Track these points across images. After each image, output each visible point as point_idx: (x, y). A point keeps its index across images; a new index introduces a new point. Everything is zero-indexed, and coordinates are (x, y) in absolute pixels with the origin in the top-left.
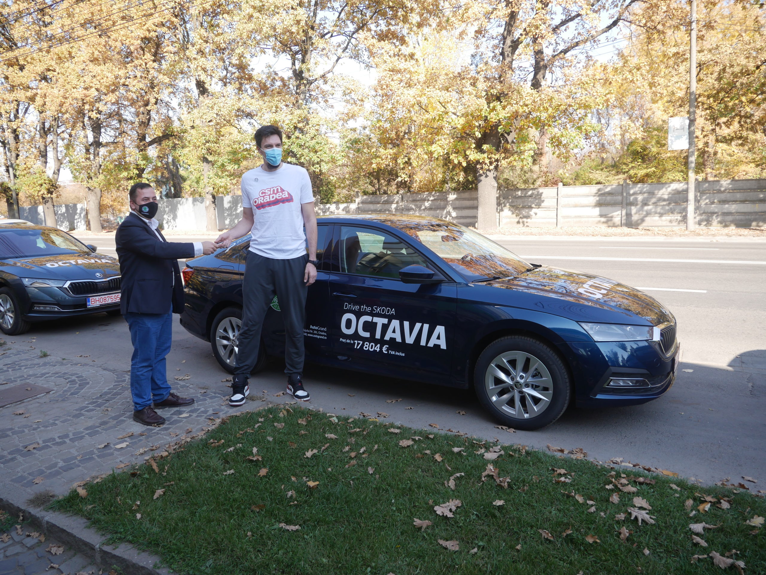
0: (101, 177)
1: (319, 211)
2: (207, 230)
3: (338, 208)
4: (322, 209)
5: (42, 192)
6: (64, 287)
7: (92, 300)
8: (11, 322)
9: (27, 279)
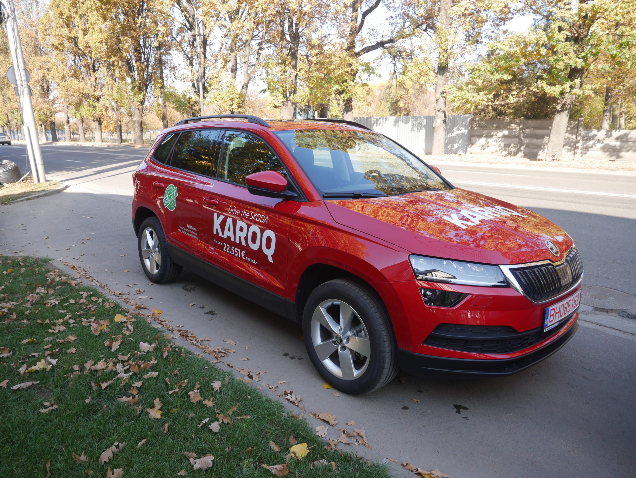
3: (609, 136)
5: (233, 107)
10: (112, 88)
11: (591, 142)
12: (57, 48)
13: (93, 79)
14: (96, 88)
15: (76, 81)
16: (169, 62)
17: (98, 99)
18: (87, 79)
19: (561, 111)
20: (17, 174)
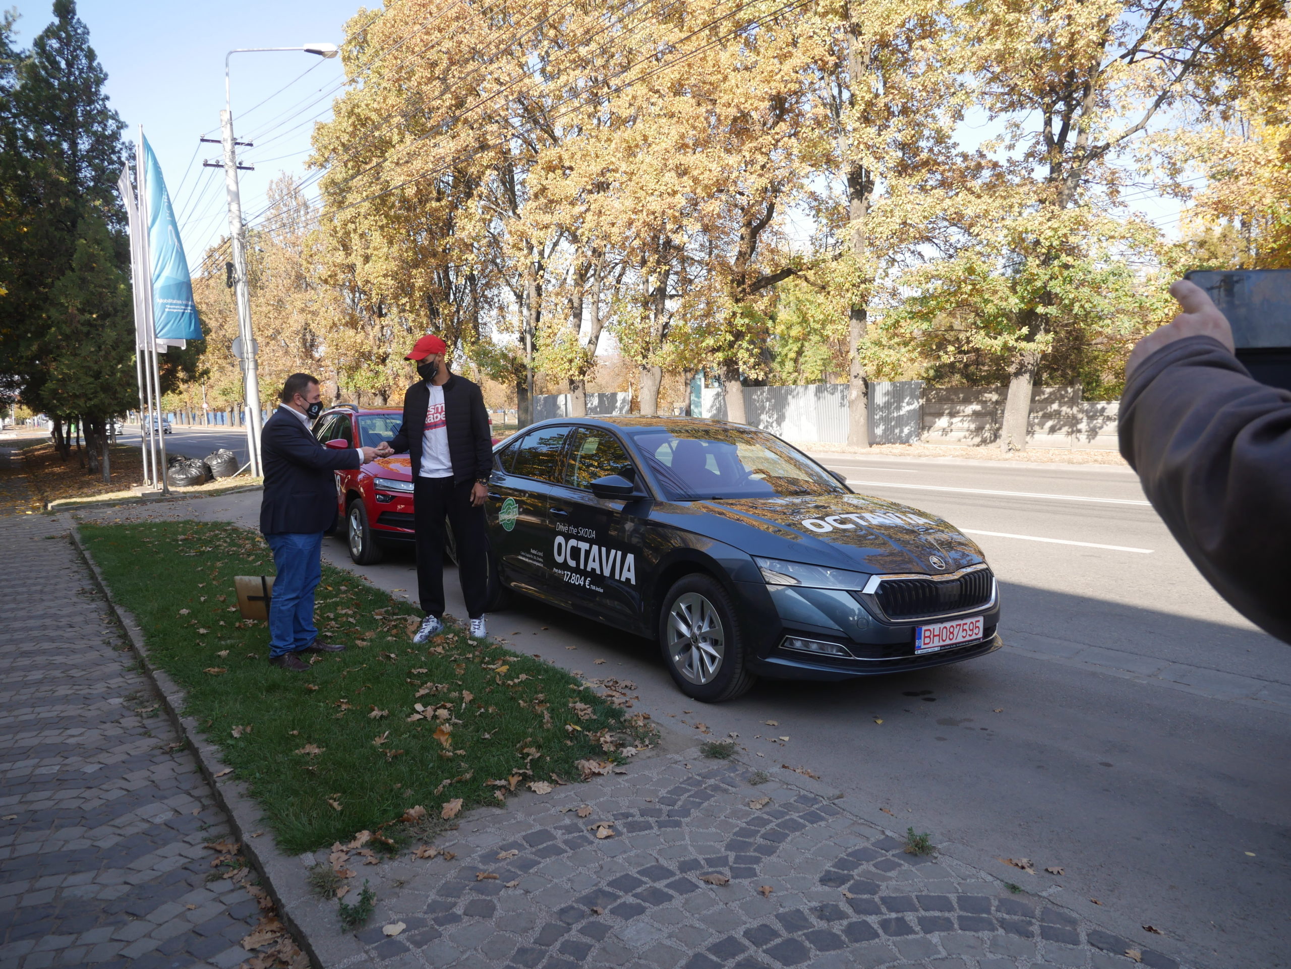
0: (668, 347)
1: (1080, 416)
2: (850, 444)
4: (1086, 412)
5: (571, 372)
6: (865, 591)
7: (927, 634)
8: (711, 670)
9: (768, 562)
10: (404, 343)
12: (326, 282)
13: (378, 327)
14: (381, 341)
15: (351, 332)
16: (496, 300)
17: (383, 360)
18: (369, 328)
19: (1018, 373)
20: (233, 466)
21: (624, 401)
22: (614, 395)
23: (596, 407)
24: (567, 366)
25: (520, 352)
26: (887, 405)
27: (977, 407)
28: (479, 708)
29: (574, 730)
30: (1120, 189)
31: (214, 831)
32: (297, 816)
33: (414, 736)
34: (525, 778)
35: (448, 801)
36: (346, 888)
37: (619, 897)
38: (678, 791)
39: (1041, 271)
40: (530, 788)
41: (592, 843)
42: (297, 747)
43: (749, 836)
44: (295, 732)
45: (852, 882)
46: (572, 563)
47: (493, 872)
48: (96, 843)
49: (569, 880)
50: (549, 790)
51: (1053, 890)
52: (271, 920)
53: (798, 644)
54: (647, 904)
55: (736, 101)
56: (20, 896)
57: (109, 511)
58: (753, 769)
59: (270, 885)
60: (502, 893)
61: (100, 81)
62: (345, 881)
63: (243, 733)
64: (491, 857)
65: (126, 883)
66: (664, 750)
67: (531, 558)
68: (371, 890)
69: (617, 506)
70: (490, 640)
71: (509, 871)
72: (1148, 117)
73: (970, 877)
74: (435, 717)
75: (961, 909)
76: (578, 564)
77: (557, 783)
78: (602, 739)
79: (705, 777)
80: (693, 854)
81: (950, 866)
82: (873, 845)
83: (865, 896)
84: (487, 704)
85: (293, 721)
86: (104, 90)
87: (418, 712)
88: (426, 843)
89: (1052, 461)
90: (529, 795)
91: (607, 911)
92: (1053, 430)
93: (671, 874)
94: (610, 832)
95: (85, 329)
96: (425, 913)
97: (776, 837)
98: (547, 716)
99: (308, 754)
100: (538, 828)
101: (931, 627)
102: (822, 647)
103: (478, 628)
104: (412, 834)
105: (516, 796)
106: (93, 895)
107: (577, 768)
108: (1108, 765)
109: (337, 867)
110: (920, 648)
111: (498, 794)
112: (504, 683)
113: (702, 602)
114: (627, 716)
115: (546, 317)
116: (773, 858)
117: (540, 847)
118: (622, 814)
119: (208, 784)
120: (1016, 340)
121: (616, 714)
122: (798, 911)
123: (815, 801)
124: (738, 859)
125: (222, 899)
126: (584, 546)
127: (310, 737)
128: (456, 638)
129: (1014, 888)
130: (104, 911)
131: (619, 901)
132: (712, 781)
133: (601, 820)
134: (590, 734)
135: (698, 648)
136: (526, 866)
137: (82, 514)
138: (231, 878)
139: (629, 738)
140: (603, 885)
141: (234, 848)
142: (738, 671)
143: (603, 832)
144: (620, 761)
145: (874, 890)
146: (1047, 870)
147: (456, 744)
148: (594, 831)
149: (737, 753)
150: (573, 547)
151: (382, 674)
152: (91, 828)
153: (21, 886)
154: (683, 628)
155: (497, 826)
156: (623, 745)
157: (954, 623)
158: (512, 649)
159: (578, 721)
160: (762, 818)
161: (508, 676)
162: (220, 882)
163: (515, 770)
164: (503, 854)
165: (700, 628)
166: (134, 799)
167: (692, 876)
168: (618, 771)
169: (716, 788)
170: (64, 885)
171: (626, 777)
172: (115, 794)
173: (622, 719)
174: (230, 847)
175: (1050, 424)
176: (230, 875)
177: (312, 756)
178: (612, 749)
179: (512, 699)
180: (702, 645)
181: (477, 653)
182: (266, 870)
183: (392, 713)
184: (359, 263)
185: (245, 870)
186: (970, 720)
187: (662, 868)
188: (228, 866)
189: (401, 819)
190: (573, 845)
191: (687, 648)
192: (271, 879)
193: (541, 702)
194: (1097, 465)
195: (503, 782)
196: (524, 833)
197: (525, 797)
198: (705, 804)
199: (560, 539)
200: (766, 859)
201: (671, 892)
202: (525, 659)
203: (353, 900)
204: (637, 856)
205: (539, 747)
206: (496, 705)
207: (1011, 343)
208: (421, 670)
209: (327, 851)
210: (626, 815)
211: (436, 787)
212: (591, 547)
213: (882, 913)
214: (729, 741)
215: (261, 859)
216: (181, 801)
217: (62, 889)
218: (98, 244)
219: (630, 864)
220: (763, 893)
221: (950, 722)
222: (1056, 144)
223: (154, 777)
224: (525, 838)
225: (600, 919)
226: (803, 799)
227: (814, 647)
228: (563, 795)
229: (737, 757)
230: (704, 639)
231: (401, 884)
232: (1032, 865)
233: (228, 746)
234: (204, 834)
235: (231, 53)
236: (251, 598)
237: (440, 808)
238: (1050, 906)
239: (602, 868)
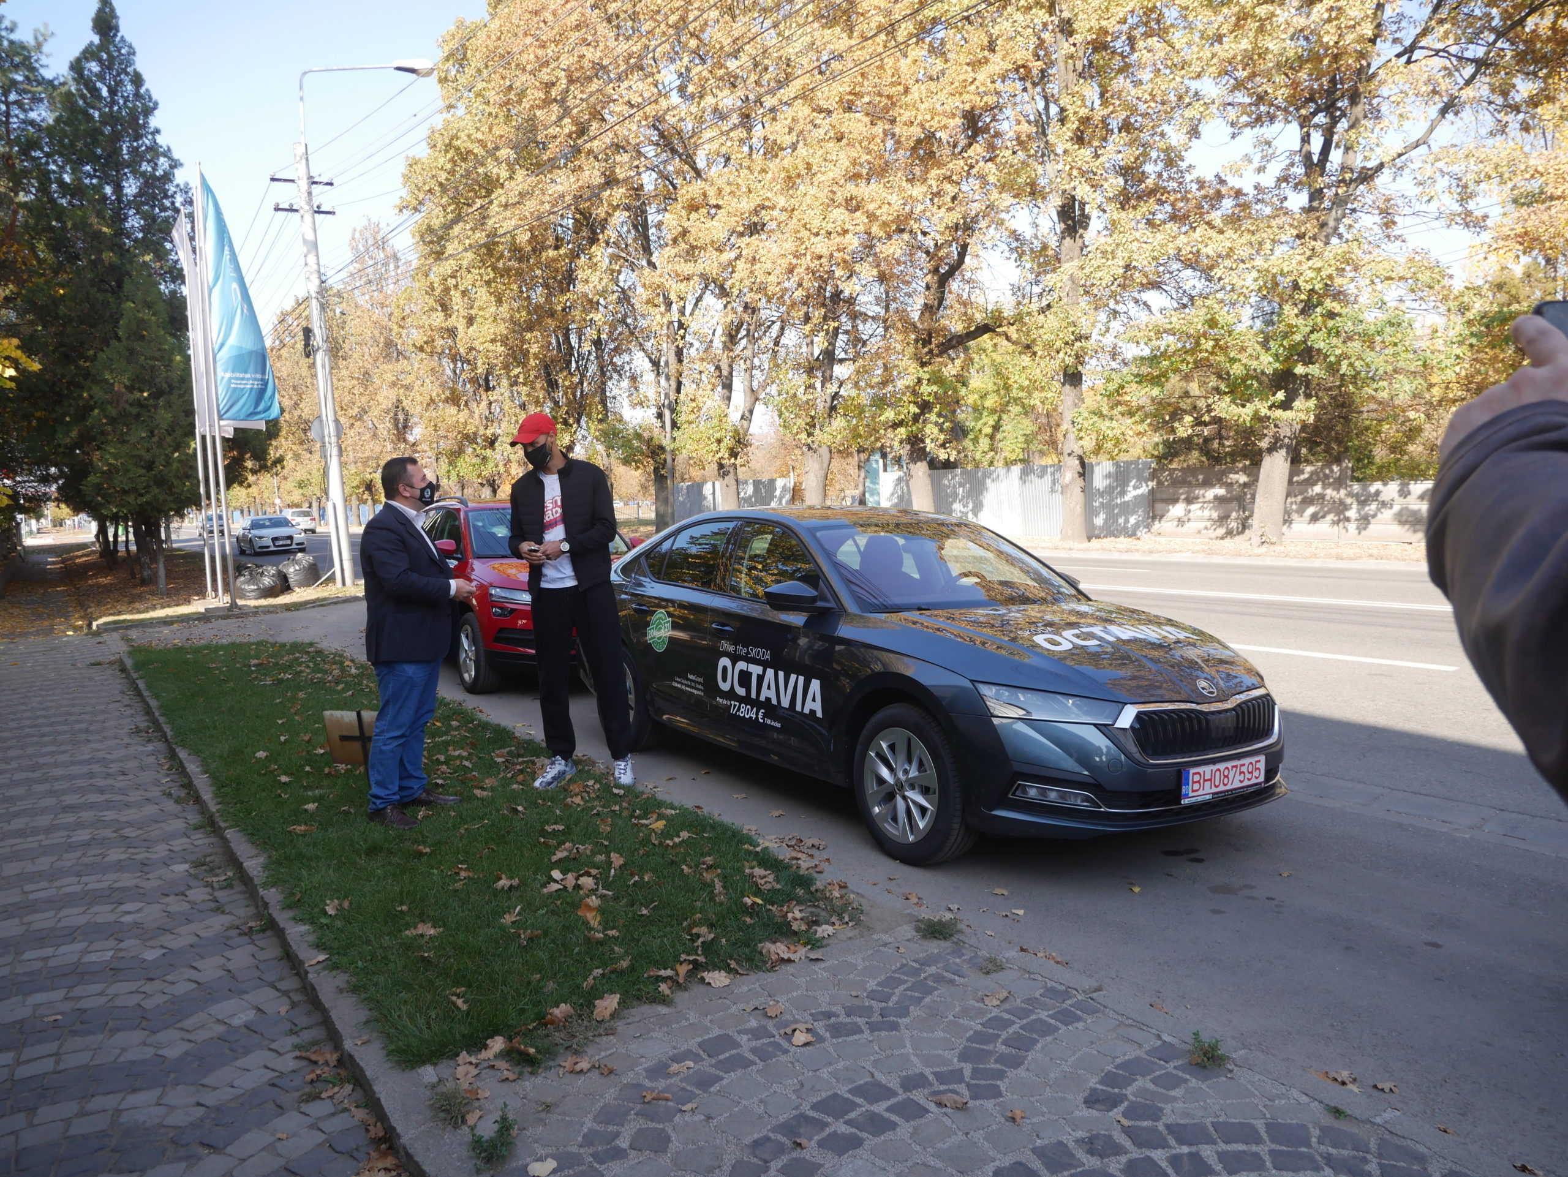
0: (839, 422)
1: (1349, 501)
2: (1064, 538)
3: (1404, 493)
4: (1357, 496)
5: (720, 455)
6: (1117, 725)
7: (1197, 778)
8: (921, 825)
9: (994, 689)
11: (1374, 506)
12: (421, 349)
13: (484, 404)
14: (489, 420)
15: (453, 410)
16: (627, 368)
17: (492, 443)
18: (473, 405)
19: (1271, 449)
20: (314, 574)
21: (784, 488)
22: (772, 482)
23: (750, 497)
24: (714, 446)
25: (657, 431)
26: (1109, 490)
27: (1220, 491)
28: (632, 875)
29: (754, 903)
30: (1397, 219)
31: (307, 1036)
32: (411, 1017)
33: (553, 912)
34: (697, 966)
35: (602, 998)
36: (478, 1113)
37: (827, 1125)
38: (891, 982)
39: (1300, 321)
40: (703, 979)
41: (786, 1052)
42: (408, 926)
43: (988, 1042)
44: (404, 908)
45: (1126, 1104)
46: (741, 692)
47: (664, 1091)
48: (160, 1052)
49: (761, 1101)
50: (728, 981)
51: (1389, 1115)
52: (384, 1155)
53: (1033, 792)
54: (864, 1135)
55: (920, 118)
56: (67, 1121)
57: (166, 630)
58: (984, 953)
59: (382, 1109)
60: (677, 1118)
61: (148, 111)
62: (477, 1104)
63: (340, 909)
64: (659, 1070)
65: (199, 1104)
66: (869, 928)
67: (690, 685)
68: (511, 1117)
69: (797, 619)
70: (640, 788)
71: (683, 1089)
72: (1431, 130)
73: (1280, 1097)
74: (577, 887)
75: (1273, 1140)
76: (748, 691)
77: (737, 972)
78: (790, 915)
79: (925, 963)
80: (917, 1066)
81: (1252, 1082)
82: (1147, 1053)
83: (1145, 1124)
84: (642, 871)
85: (401, 893)
86: (154, 122)
87: (556, 881)
88: (576, 1053)
89: (1315, 556)
90: (702, 989)
91: (813, 1144)
92: (1314, 518)
93: (892, 1093)
94: (809, 1038)
95: (134, 411)
96: (581, 1146)
97: (1022, 1044)
98: (718, 886)
99: (422, 936)
100: (716, 1032)
101: (1200, 769)
102: (1063, 795)
103: (625, 773)
104: (558, 1040)
105: (686, 989)
106: (158, 1121)
107: (761, 953)
108: (1436, 945)
109: (464, 1085)
110: (1187, 796)
111: (663, 987)
112: (661, 843)
113: (909, 740)
114: (819, 885)
115: (688, 388)
116: (1021, 1072)
117: (722, 1057)
118: (822, 1013)
119: (298, 974)
120: (1270, 408)
121: (805, 882)
122: (1061, 1143)
123: (1066, 994)
124: (975, 1073)
125: (320, 1125)
126: (756, 670)
127: (422, 914)
128: (597, 786)
129: (1337, 1112)
130: (173, 1141)
131: (828, 1131)
132: (932, 970)
133: (796, 1021)
134: (774, 908)
135: (905, 798)
136: (705, 1082)
137: (134, 634)
138: (331, 1097)
139: (823, 913)
140: (806, 1108)
141: (333, 1058)
142: (956, 826)
143: (800, 1038)
144: (814, 943)
145: (1156, 1116)
146: (1375, 1087)
147: (607, 923)
148: (788, 1037)
149: (961, 931)
150: (741, 672)
151: (508, 833)
152: (154, 1033)
153: (68, 1108)
154: (885, 772)
155: (665, 1029)
156: (817, 923)
157: (1229, 764)
158: (668, 799)
159: (758, 892)
160: (1002, 1019)
161: (666, 834)
162: (317, 1103)
163: (683, 957)
164: (675, 1067)
165: (906, 772)
166: (207, 994)
167: (919, 1096)
168: (813, 956)
169: (938, 978)
170: (122, 1107)
171: (823, 965)
172: (182, 988)
173: (813, 889)
174: (328, 1056)
175: (1311, 510)
176: (330, 1093)
177: (426, 938)
178: (804, 927)
179: (673, 862)
180: (909, 794)
181: (625, 805)
182: (375, 1088)
183: (523, 883)
184: (461, 325)
185: (348, 1088)
186: (1251, 887)
187: (878, 1085)
188: (326, 1081)
189: (543, 1021)
190: (764, 1055)
191: (890, 797)
192: (383, 1101)
193: (710, 867)
194: (1372, 561)
195: (669, 972)
196: (699, 1039)
197: (698, 990)
198: (927, 1000)
199: (725, 661)
200: (1011, 1073)
201: (894, 1118)
202: (684, 812)
203: (488, 1129)
204: (846, 1069)
205: (711, 926)
206: (653, 871)
207: (1264, 411)
208: (557, 827)
209: (452, 1063)
210: (828, 1015)
211: (585, 978)
212: (764, 672)
213: (1170, 1147)
214: (949, 916)
215: (368, 1073)
216: (264, 996)
217: (118, 1111)
218: (149, 308)
219: (838, 1080)
220: (1013, 1119)
221: (1226, 890)
222: (1315, 166)
223: (230, 966)
224: (701, 1045)
225: (806, 1154)
226: (1051, 992)
227: (1053, 796)
228: (746, 989)
229: (962, 937)
230: (912, 787)
231: (548, 1108)
232: (1355, 1080)
233: (322, 926)
234: (294, 1039)
235: (305, 73)
236: (344, 738)
237: (591, 1006)
238: (1387, 1136)
239: (802, 1085)
